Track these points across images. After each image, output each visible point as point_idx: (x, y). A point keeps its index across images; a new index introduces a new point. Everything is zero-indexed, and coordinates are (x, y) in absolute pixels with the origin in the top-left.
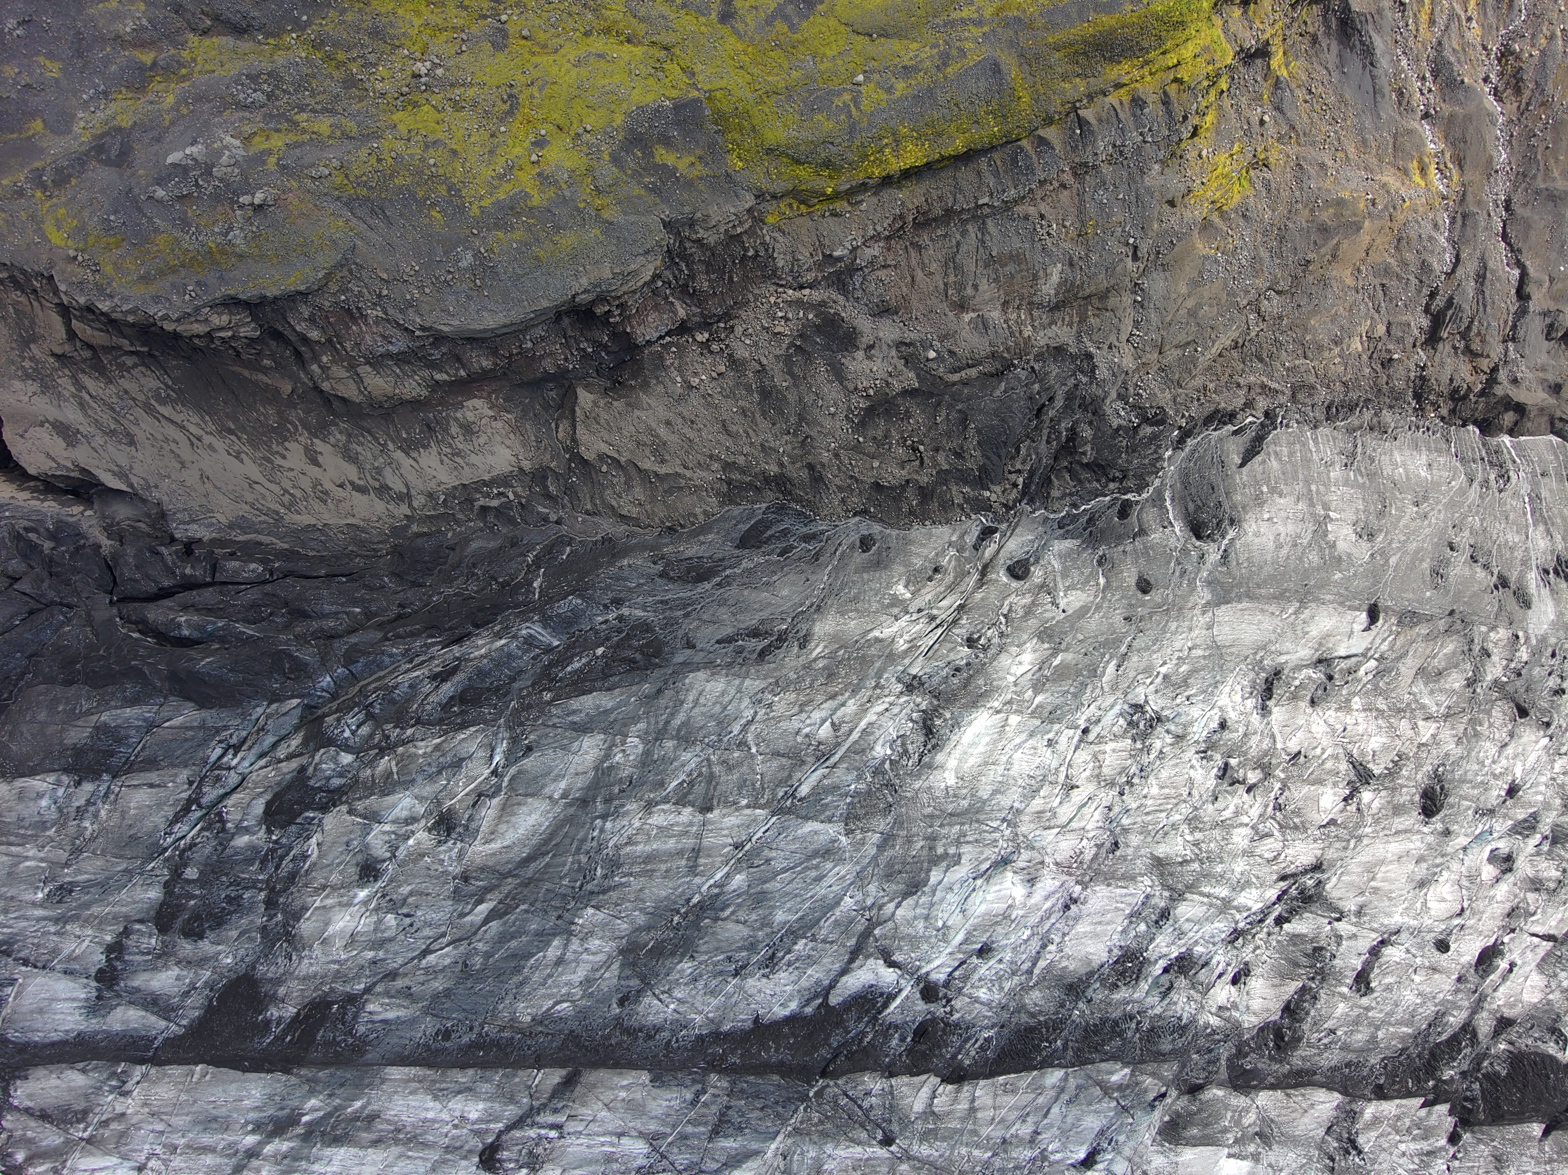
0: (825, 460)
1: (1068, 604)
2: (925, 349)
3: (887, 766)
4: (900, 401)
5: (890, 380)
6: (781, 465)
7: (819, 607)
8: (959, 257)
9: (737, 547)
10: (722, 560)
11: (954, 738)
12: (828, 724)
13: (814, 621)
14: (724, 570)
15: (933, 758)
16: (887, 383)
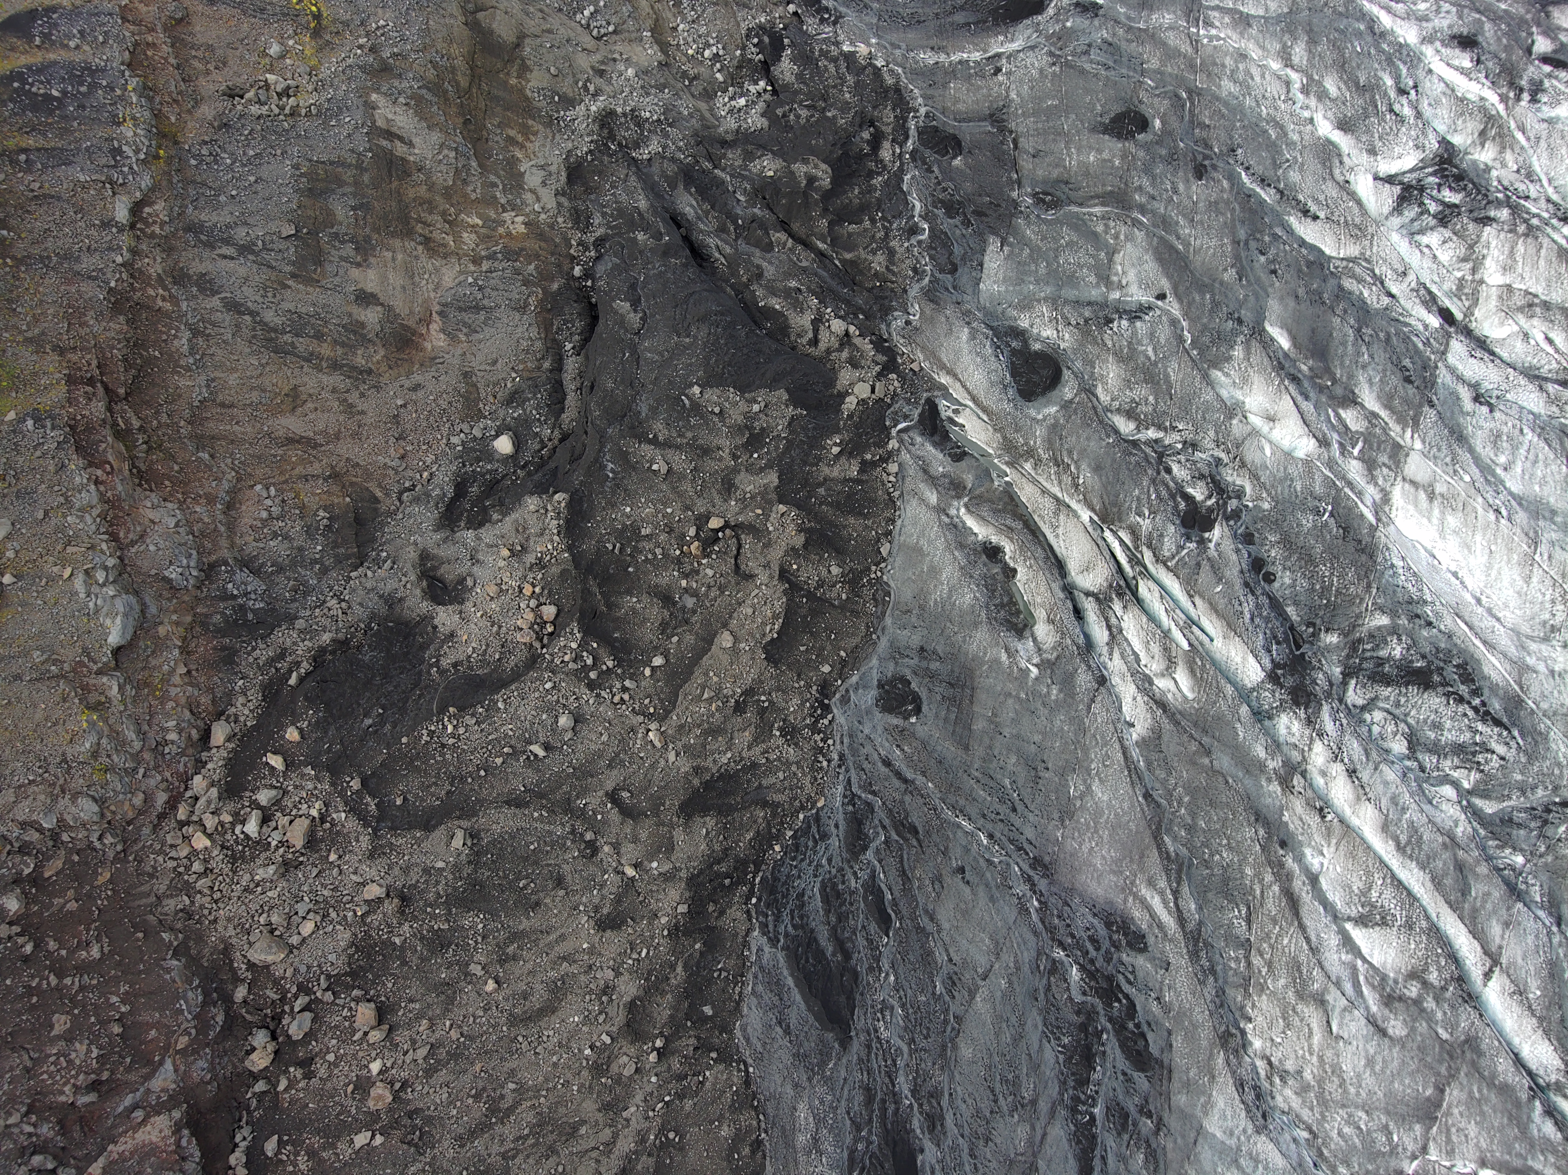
0: (685, 766)
1: (1144, 284)
2: (488, 454)
3: (1489, 807)
4: (588, 546)
5: (530, 559)
6: (668, 877)
7: (1037, 863)
8: (269, 316)
9: (845, 1042)
10: (869, 1092)
11: (1448, 622)
12: (1358, 934)
13: (1072, 890)
14: (896, 1097)
15: (1494, 688)
16: (540, 564)
